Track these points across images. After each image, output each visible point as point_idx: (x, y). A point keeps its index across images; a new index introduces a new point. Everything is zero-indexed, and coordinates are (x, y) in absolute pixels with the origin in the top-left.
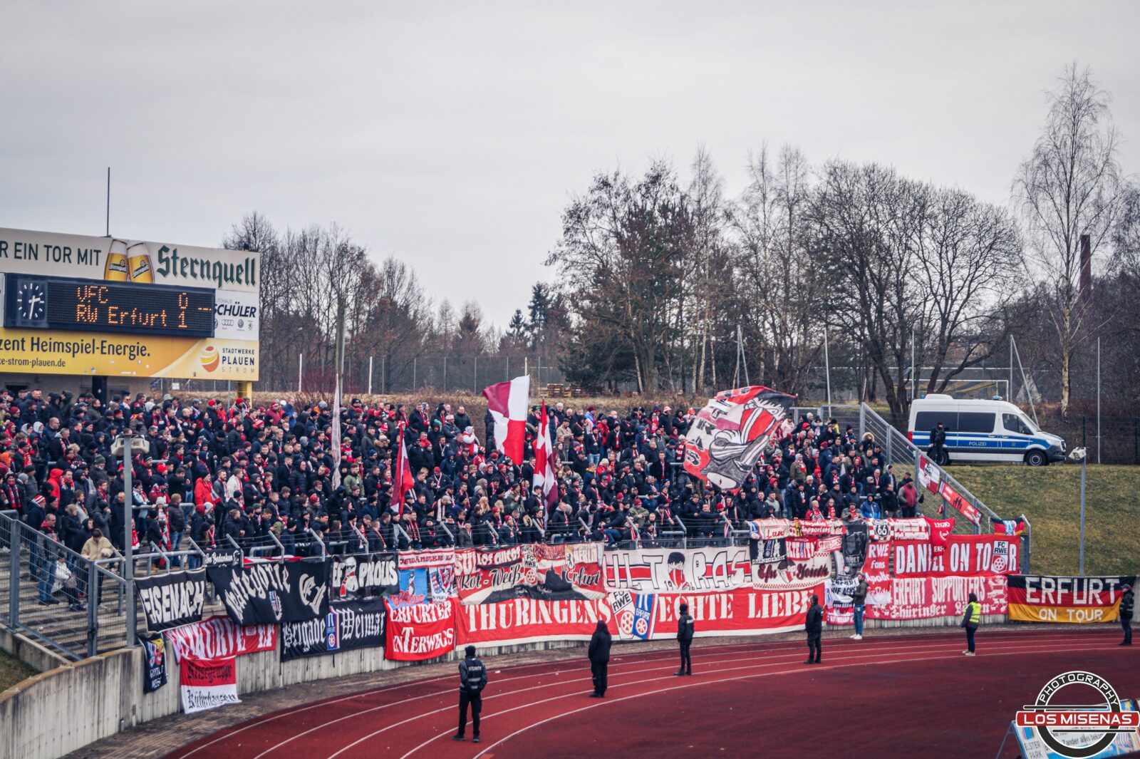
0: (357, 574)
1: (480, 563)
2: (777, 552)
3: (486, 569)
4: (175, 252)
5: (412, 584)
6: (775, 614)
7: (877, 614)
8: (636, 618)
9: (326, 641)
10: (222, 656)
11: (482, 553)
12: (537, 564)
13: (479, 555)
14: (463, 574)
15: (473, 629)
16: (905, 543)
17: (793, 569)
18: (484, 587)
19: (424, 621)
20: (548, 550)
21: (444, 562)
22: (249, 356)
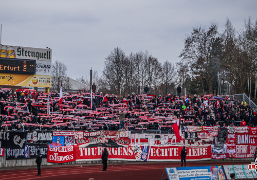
0: (37, 136)
1: (85, 135)
2: (194, 136)
3: (87, 138)
4: (23, 49)
5: (58, 140)
6: (194, 155)
7: (230, 156)
8: (142, 154)
9: (24, 155)
11: (85, 132)
12: (106, 137)
14: (78, 139)
15: (82, 155)
16: (241, 134)
17: (200, 141)
18: (86, 143)
19: (62, 151)
20: (110, 132)
21: (70, 134)
22: (48, 80)
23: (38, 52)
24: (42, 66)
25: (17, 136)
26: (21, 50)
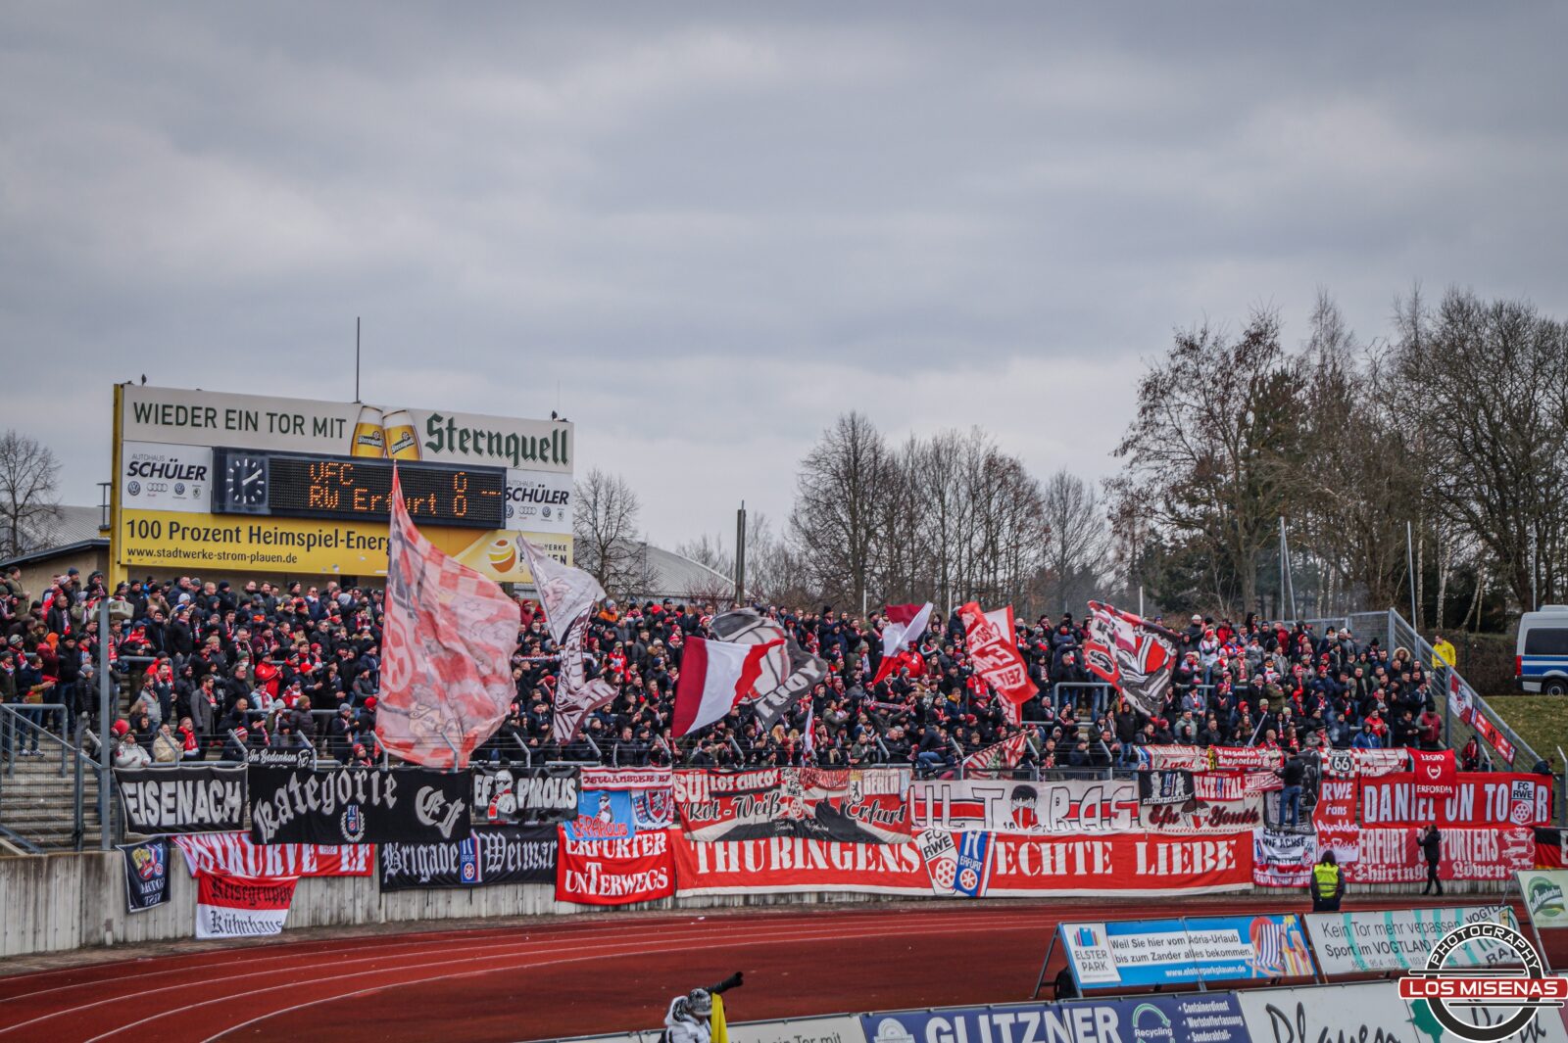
0: (514, 791)
1: (714, 788)
2: (1180, 789)
3: (723, 796)
4: (451, 422)
5: (607, 809)
6: (1177, 870)
8: (960, 868)
9: (459, 872)
10: (275, 876)
11: (718, 775)
12: (802, 793)
13: (713, 778)
14: (689, 802)
15: (703, 869)
16: (1377, 782)
17: (1202, 813)
18: (725, 819)
19: (619, 856)
20: (824, 777)
21: (656, 783)
22: (560, 553)
23: (514, 436)
24: (533, 496)
25: (428, 789)
26: (444, 425)
